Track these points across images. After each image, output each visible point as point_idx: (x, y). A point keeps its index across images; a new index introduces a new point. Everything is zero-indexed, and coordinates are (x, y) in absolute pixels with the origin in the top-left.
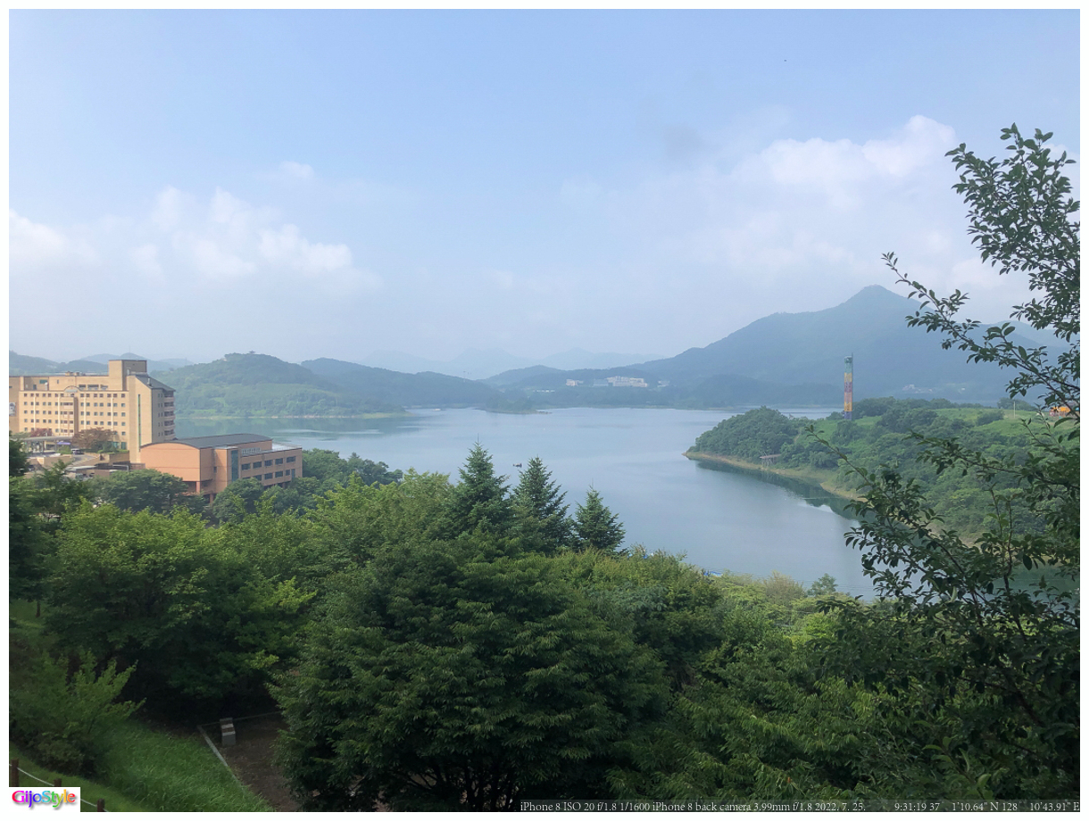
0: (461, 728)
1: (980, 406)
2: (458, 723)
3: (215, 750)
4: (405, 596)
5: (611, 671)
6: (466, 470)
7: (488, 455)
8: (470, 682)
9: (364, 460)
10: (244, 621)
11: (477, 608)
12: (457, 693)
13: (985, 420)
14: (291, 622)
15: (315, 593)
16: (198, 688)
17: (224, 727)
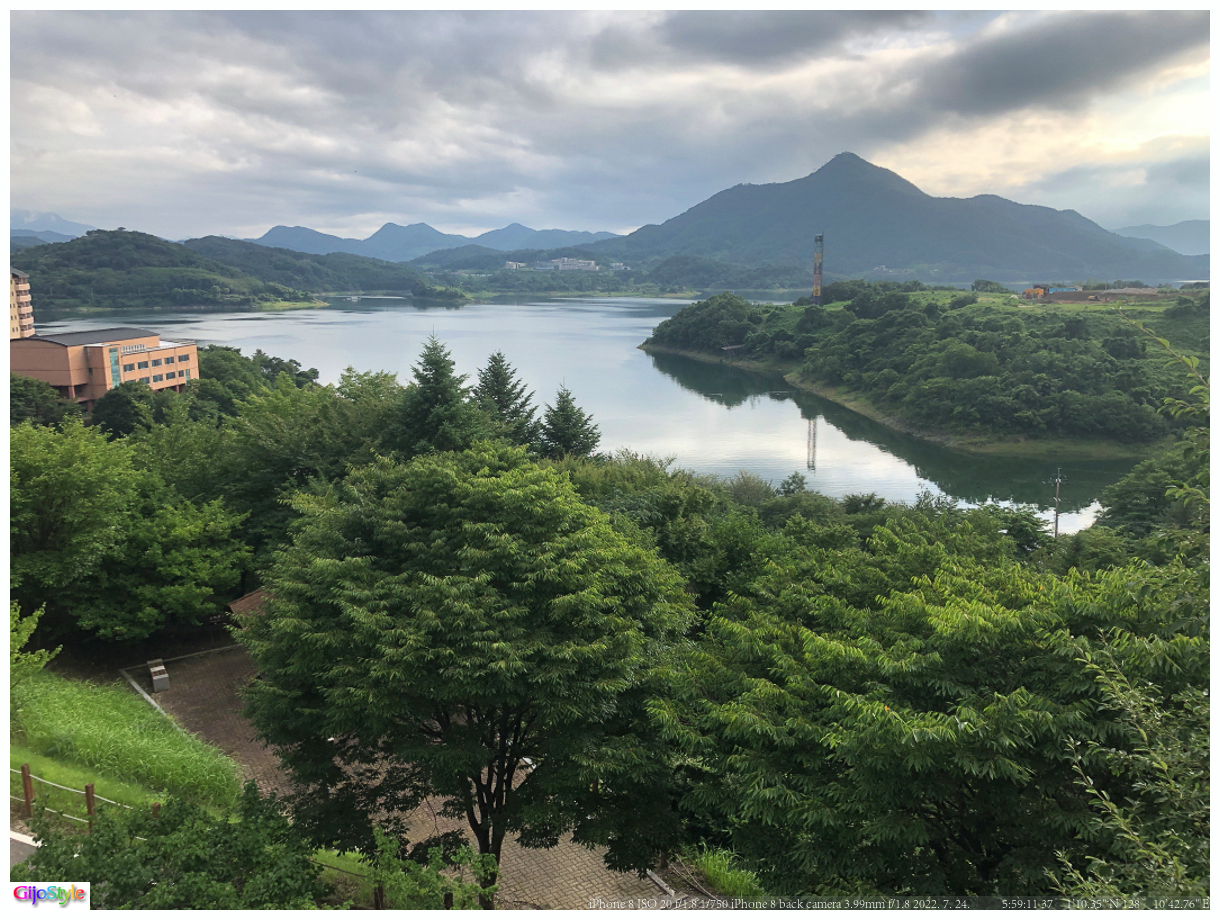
0: (482, 667)
1: (950, 289)
2: (478, 660)
3: (146, 696)
4: (396, 519)
5: (641, 592)
6: (420, 369)
7: (446, 351)
8: (488, 615)
9: (271, 357)
10: (166, 550)
11: (488, 530)
12: (474, 628)
13: (958, 304)
14: (220, 548)
15: (248, 514)
16: (117, 628)
17: (153, 670)
